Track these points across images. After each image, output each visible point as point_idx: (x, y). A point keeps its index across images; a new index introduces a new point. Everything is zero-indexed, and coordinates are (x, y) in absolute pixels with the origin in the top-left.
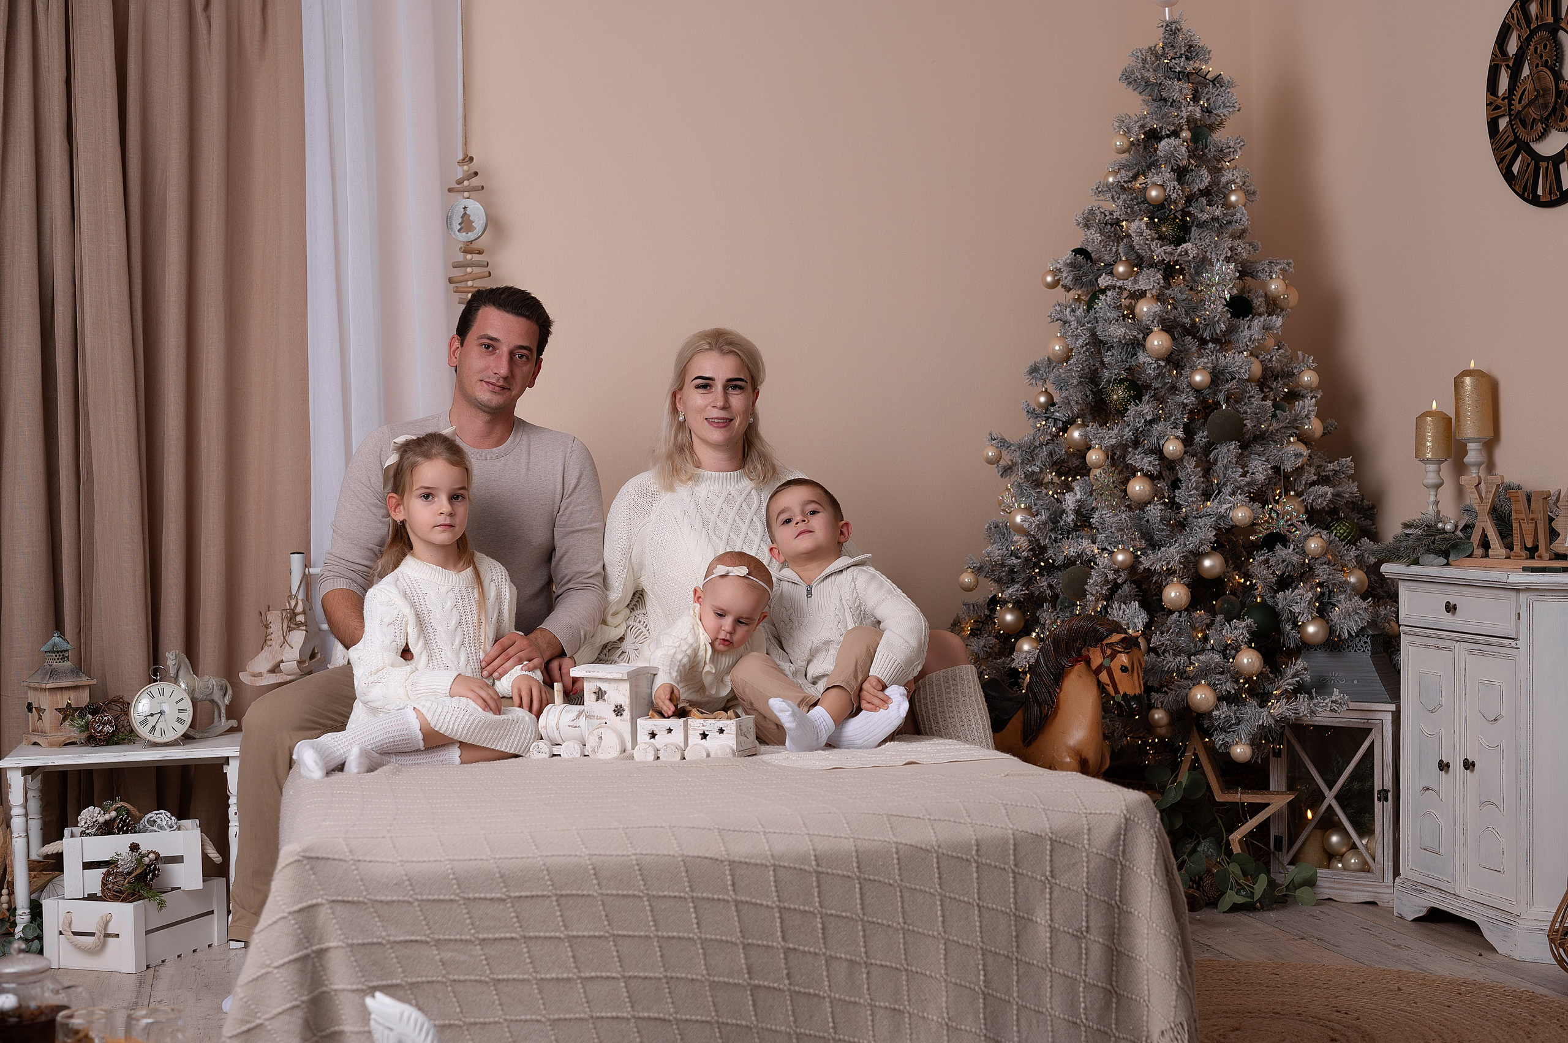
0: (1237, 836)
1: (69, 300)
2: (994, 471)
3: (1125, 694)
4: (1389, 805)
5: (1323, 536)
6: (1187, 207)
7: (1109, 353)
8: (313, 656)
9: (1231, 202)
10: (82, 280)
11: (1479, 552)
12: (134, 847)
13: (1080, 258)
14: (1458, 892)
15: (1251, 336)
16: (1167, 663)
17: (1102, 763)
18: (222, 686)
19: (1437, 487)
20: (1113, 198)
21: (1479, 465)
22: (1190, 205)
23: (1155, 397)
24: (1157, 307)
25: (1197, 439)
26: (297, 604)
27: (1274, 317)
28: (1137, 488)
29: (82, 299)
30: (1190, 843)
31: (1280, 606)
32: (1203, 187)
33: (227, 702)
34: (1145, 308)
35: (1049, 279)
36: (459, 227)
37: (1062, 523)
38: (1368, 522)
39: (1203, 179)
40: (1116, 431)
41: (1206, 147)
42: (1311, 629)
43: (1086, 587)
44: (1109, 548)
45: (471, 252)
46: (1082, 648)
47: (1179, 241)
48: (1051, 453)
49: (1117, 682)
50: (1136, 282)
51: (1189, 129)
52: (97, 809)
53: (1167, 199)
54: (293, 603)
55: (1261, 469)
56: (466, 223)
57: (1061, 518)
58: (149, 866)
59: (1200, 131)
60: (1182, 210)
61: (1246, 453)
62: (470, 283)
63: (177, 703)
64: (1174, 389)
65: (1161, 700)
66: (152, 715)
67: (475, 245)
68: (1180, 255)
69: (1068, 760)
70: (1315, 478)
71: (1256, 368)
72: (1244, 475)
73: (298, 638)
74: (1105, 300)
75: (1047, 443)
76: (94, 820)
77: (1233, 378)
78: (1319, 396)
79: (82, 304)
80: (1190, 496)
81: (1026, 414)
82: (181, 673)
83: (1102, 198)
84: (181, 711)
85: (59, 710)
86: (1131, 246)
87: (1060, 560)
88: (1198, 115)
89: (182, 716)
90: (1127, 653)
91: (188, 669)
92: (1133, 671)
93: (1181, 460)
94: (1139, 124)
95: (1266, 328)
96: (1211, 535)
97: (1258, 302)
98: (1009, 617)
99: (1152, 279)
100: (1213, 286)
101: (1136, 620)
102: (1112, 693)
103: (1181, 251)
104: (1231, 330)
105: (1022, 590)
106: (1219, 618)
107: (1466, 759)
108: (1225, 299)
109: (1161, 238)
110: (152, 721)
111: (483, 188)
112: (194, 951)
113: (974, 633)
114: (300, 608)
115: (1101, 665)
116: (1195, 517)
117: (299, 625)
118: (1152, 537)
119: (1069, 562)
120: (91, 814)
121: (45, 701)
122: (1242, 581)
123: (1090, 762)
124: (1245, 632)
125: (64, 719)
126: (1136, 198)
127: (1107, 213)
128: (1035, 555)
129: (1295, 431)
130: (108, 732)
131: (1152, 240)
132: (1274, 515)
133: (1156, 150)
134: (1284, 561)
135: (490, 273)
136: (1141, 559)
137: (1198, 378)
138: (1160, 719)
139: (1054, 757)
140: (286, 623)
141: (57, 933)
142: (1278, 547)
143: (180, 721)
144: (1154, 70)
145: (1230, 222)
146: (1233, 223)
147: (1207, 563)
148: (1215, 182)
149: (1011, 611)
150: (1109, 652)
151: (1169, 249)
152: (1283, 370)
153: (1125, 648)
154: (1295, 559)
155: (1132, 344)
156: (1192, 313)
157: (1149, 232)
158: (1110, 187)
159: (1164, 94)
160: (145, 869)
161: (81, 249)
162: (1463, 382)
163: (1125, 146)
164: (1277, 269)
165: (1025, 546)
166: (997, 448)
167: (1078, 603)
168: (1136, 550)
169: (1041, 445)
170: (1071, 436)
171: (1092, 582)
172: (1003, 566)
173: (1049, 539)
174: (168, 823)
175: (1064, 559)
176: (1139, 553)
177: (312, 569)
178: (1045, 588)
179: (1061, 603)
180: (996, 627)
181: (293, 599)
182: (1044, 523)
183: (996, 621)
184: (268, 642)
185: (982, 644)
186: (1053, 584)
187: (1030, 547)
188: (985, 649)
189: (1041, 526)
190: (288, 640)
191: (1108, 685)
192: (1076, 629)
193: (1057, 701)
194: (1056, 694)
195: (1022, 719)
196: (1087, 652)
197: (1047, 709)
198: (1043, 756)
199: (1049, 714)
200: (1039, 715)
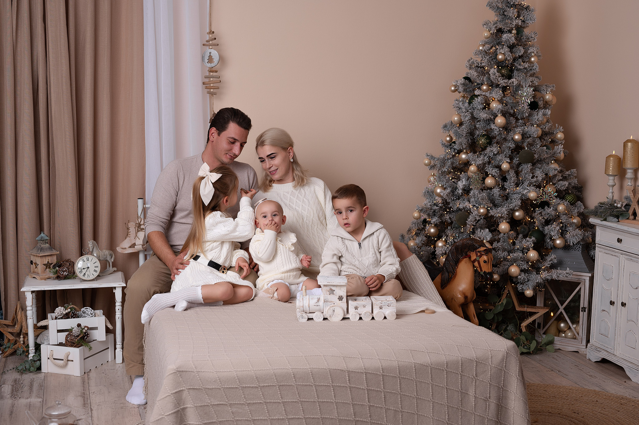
0: (524, 324)
1: (45, 91)
2: (427, 168)
3: (485, 272)
4: (586, 313)
5: (565, 204)
6: (513, 62)
7: (478, 123)
9: (532, 61)
10: (50, 82)
11: (632, 217)
12: (79, 325)
13: (467, 81)
14: (615, 354)
15: (538, 118)
16: (499, 255)
17: (473, 297)
18: (110, 254)
19: (613, 186)
20: (482, 57)
21: (631, 179)
22: (515, 62)
23: (497, 143)
24: (500, 106)
25: (514, 161)
26: (141, 221)
27: (547, 110)
28: (489, 181)
29: (50, 90)
30: (504, 325)
31: (546, 232)
32: (520, 54)
33: (112, 260)
34: (494, 105)
35: (453, 88)
36: (208, 61)
37: (456, 193)
38: (580, 193)
39: (521, 51)
40: (482, 158)
41: (522, 36)
42: (558, 242)
43: (467, 222)
44: (476, 205)
45: (213, 72)
46: (467, 252)
47: (510, 77)
48: (452, 163)
49: (482, 267)
50: (490, 93)
51: (516, 29)
52: (62, 308)
53: (506, 59)
54: (140, 220)
55: (540, 175)
56: (210, 59)
57: (456, 190)
58: (85, 333)
59: (519, 29)
60: (511, 64)
61: (534, 168)
62: (212, 85)
63: (94, 263)
64: (505, 139)
65: (497, 270)
66: (84, 269)
67: (213, 69)
68: (510, 83)
69: (460, 296)
70: (561, 178)
71: (540, 132)
72: (532, 178)
73: (141, 235)
74: (477, 100)
75: (450, 158)
76: (61, 312)
77: (530, 137)
78: (563, 143)
79: (50, 92)
80: (511, 186)
81: (441, 145)
82: (94, 249)
83: (477, 56)
84: (95, 267)
85: (44, 264)
86: (489, 78)
87: (455, 208)
88: (520, 24)
89: (96, 269)
90: (487, 255)
91: (97, 247)
92: (488, 263)
93: (508, 171)
94: (495, 26)
95: (544, 115)
96: (519, 203)
97: (541, 103)
98: (432, 230)
99: (498, 94)
100: (523, 97)
101: (487, 237)
102: (479, 271)
103: (511, 82)
104: (530, 115)
105: (439, 220)
106: (521, 236)
107: (622, 302)
108: (528, 103)
109: (503, 76)
110: (84, 271)
111: (218, 45)
112: (102, 364)
113: (417, 234)
115: (476, 259)
116: (512, 194)
118: (495, 202)
119: (459, 210)
120: (60, 310)
121: (38, 261)
122: (530, 219)
123: (469, 297)
124: (532, 243)
125: (46, 268)
126: (491, 57)
127: (479, 63)
128: (444, 205)
129: (554, 158)
130: (65, 275)
131: (499, 77)
132: (544, 193)
133: (501, 37)
134: (548, 214)
135: (220, 81)
136: (490, 211)
137: (517, 137)
138: (496, 278)
139: (454, 295)
140: (136, 228)
141: (47, 358)
142: (546, 207)
143: (95, 271)
144: (501, 3)
145: (531, 70)
146: (532, 70)
147: (517, 214)
148: (526, 52)
149: (433, 228)
150: (479, 254)
151: (506, 81)
152: (549, 132)
153: (486, 253)
154: (553, 213)
155: (488, 120)
156: (514, 108)
157: (498, 74)
158: (481, 52)
159: (506, 13)
160: (84, 335)
161: (50, 69)
162: (627, 145)
163: (489, 36)
164: (549, 89)
165: (440, 201)
166: (429, 159)
167: (462, 227)
168: (488, 207)
169: (448, 159)
170: (461, 157)
171: (469, 220)
172: (431, 209)
173: (451, 200)
174: (90, 313)
175: (457, 209)
176: (489, 209)
177: (147, 205)
178: (448, 219)
179: (454, 225)
180: (425, 232)
181: (139, 218)
182: (449, 193)
183: (426, 230)
184: (129, 235)
185: (420, 240)
186: (451, 217)
187: (442, 202)
188: (421, 242)
189: (449, 195)
190: (138, 236)
191: (478, 267)
192: (466, 244)
193: (456, 272)
194: (456, 269)
195: (441, 278)
196: (469, 253)
197: (451, 275)
198: (449, 294)
199: (452, 277)
200: (448, 277)
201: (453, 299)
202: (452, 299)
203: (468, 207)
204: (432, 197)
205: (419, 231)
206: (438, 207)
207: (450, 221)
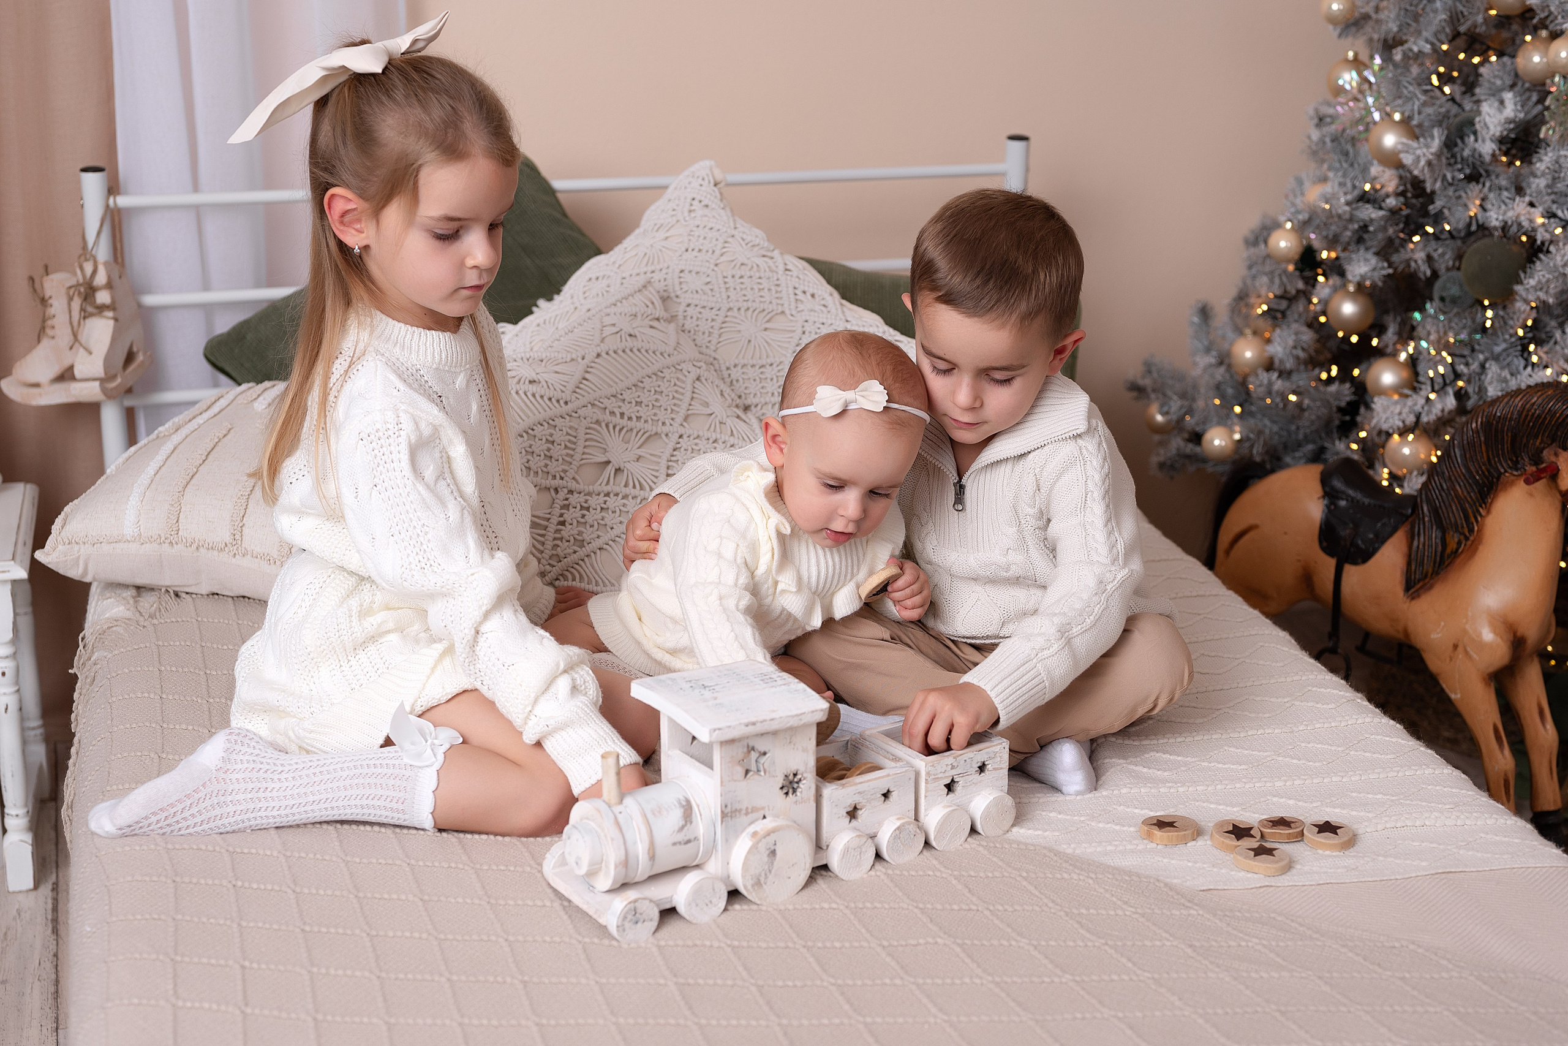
2: (1333, 32)
8: (130, 358)
26: (95, 272)
37: (1466, 153)
43: (1518, 288)
44: (1560, 213)
46: (1544, 448)
54: (88, 268)
57: (1464, 141)
69: (1491, 637)
73: (100, 332)
87: (1460, 223)
98: (1348, 309)
105: (1383, 268)
113: (1275, 317)
114: (101, 279)
117: (102, 308)
119: (1477, 231)
123: (1529, 642)
128: (1411, 205)
139: (1465, 631)
140: (76, 303)
149: (1353, 297)
165: (1391, 187)
167: (1486, 303)
171: (1532, 282)
172: (1349, 218)
173: (1442, 181)
175: (1469, 225)
177: (122, 201)
178: (1420, 262)
179: (1444, 288)
180: (1312, 307)
181: (87, 260)
182: (1438, 155)
183: (1315, 300)
184: (49, 332)
185: (1291, 343)
186: (1435, 255)
187: (1401, 188)
188: (1295, 352)
189: (1435, 162)
190: (83, 338)
192: (1539, 416)
193: (1480, 531)
194: (1479, 519)
195: (1404, 548)
196: (1553, 459)
197: (1456, 540)
198: (1443, 624)
199: (1460, 550)
200: (1440, 548)
201: (1460, 649)
202: (1455, 647)
203: (1526, 224)
204: (1352, 165)
205: (1284, 304)
206: (1381, 213)
207: (1429, 273)
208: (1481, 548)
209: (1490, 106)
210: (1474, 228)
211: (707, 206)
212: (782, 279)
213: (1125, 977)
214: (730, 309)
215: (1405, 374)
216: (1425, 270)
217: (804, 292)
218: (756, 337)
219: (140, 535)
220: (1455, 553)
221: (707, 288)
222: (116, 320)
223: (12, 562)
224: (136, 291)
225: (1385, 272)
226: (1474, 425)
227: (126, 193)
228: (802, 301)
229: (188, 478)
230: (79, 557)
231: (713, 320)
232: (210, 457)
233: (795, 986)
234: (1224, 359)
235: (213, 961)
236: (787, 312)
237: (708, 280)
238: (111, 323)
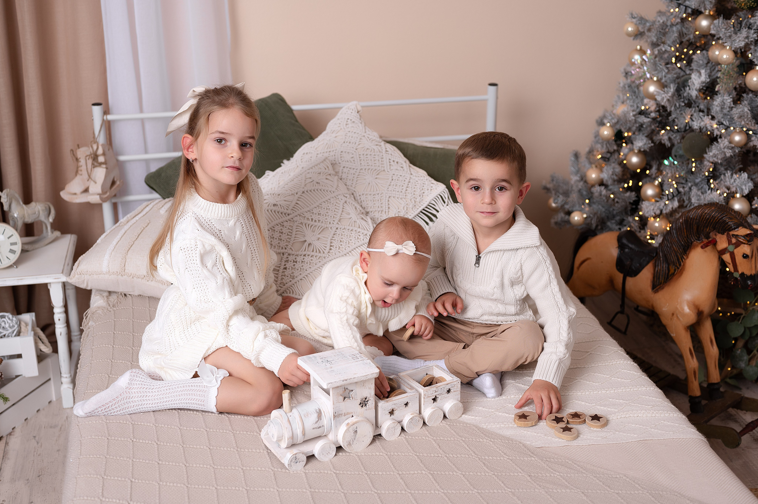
2: (630, 39)
3: (743, 274)
8: (113, 183)
26: (98, 148)
28: (754, 79)
33: (51, 220)
37: (685, 94)
40: (744, 34)
43: (705, 155)
44: (724, 123)
46: (710, 232)
48: (680, 33)
54: (95, 147)
57: (685, 90)
63: (9, 238)
69: (688, 311)
73: (100, 173)
75: (677, 25)
84: (12, 244)
89: (14, 248)
92: (752, 258)
98: (635, 160)
101: (744, 187)
102: (732, 270)
112: (38, 411)
113: (605, 160)
114: (100, 151)
117: (100, 164)
123: (705, 313)
128: (661, 117)
136: (753, 139)
140: (90, 161)
143: (12, 251)
149: (637, 154)
150: (734, 240)
165: (653, 108)
166: (636, 24)
167: (693, 160)
168: (748, 130)
169: (672, 25)
170: (700, 24)
171: (711, 153)
172: (636, 121)
173: (675, 107)
174: (9, 325)
175: (686, 126)
176: (751, 132)
177: (110, 117)
178: (666, 140)
179: (676, 151)
180: (621, 157)
181: (95, 143)
182: (673, 96)
183: (622, 154)
184: (80, 172)
185: (611, 173)
186: (672, 137)
187: (658, 109)
188: (612, 177)
189: (671, 99)
190: (93, 176)
191: (729, 264)
192: (708, 219)
193: (684, 265)
194: (683, 260)
195: (652, 271)
196: (714, 237)
197: (674, 269)
198: (668, 304)
199: (676, 273)
200: (667, 272)
201: (675, 315)
202: (673, 314)
203: (709, 128)
204: (637, 97)
205: (609, 155)
206: (649, 120)
207: (669, 145)
208: (684, 272)
209: (695, 75)
210: (688, 128)
211: (354, 122)
212: (384, 155)
213: (500, 491)
214: (361, 169)
215: (657, 190)
216: (668, 144)
217: (394, 161)
218: (372, 182)
219: (109, 272)
220: (673, 274)
221: (352, 160)
222: (107, 168)
223: (62, 274)
224: (117, 154)
225: (649, 145)
226: (681, 220)
227: (112, 114)
228: (392, 165)
229: (130, 247)
230: (84, 280)
231: (354, 174)
232: (140, 236)
233: (360, 493)
234: (583, 179)
235: (120, 479)
236: (386, 170)
237: (353, 156)
238: (105, 170)
